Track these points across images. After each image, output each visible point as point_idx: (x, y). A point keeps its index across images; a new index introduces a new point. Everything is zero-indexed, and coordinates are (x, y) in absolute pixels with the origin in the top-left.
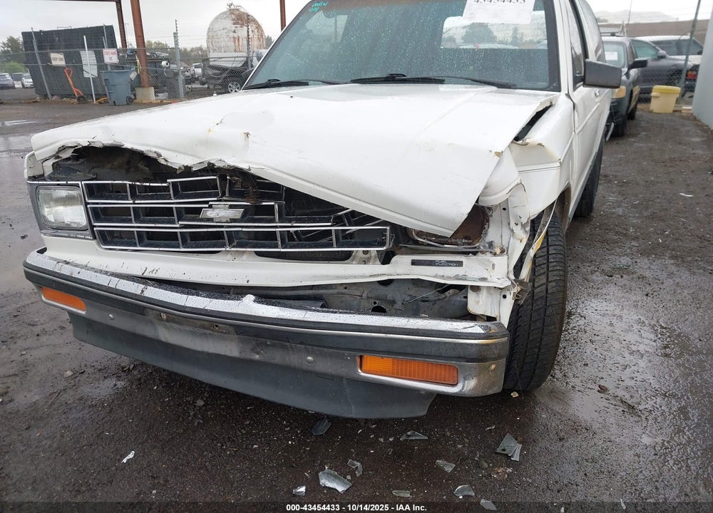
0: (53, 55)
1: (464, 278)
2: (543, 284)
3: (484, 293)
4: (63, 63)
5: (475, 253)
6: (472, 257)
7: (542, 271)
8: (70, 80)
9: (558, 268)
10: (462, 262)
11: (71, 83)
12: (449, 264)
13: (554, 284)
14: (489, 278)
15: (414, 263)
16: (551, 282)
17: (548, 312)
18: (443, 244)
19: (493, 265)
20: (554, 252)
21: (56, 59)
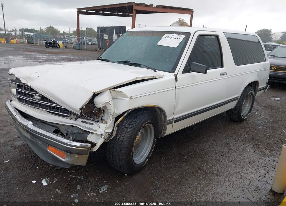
0: (104, 35)
1: (91, 129)
2: (123, 136)
3: (94, 135)
4: (107, 38)
5: (98, 122)
6: (96, 123)
7: (124, 132)
8: (108, 44)
9: (130, 132)
10: (93, 124)
11: (108, 45)
12: (90, 124)
13: (126, 137)
14: (97, 130)
15: (82, 122)
16: (126, 136)
17: (122, 146)
18: (89, 117)
19: (100, 126)
20: (131, 127)
21: (105, 37)
